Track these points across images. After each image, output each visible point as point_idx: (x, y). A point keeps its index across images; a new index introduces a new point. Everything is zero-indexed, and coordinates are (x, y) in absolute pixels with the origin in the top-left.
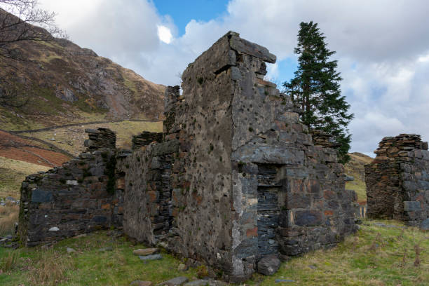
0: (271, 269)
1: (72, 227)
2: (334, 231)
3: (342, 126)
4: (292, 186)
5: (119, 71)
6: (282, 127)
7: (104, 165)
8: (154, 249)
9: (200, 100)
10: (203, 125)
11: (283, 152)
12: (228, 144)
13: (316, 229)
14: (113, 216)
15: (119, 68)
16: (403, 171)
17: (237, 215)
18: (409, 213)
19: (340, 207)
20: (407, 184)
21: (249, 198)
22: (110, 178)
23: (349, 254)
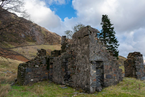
0: (100, 90)
1: (37, 79)
2: (116, 80)
3: (116, 48)
4: (105, 67)
5: (40, 28)
6: (102, 51)
7: (46, 61)
8: (65, 86)
9: (79, 43)
10: (80, 50)
11: (102, 58)
12: (88, 56)
13: (111, 79)
14: (49, 76)
15: (40, 27)
16: (135, 63)
17: (91, 75)
18: (137, 75)
19: (118, 74)
20: (137, 67)
21: (94, 71)
22: (48, 65)
23: (121, 86)
